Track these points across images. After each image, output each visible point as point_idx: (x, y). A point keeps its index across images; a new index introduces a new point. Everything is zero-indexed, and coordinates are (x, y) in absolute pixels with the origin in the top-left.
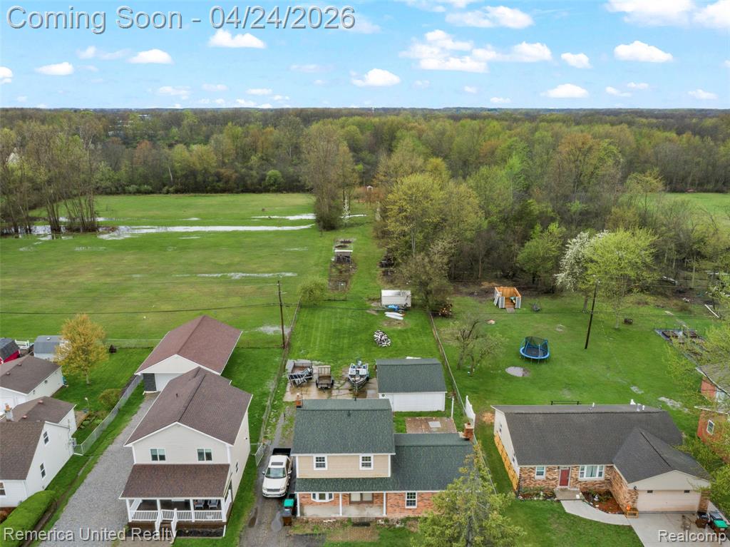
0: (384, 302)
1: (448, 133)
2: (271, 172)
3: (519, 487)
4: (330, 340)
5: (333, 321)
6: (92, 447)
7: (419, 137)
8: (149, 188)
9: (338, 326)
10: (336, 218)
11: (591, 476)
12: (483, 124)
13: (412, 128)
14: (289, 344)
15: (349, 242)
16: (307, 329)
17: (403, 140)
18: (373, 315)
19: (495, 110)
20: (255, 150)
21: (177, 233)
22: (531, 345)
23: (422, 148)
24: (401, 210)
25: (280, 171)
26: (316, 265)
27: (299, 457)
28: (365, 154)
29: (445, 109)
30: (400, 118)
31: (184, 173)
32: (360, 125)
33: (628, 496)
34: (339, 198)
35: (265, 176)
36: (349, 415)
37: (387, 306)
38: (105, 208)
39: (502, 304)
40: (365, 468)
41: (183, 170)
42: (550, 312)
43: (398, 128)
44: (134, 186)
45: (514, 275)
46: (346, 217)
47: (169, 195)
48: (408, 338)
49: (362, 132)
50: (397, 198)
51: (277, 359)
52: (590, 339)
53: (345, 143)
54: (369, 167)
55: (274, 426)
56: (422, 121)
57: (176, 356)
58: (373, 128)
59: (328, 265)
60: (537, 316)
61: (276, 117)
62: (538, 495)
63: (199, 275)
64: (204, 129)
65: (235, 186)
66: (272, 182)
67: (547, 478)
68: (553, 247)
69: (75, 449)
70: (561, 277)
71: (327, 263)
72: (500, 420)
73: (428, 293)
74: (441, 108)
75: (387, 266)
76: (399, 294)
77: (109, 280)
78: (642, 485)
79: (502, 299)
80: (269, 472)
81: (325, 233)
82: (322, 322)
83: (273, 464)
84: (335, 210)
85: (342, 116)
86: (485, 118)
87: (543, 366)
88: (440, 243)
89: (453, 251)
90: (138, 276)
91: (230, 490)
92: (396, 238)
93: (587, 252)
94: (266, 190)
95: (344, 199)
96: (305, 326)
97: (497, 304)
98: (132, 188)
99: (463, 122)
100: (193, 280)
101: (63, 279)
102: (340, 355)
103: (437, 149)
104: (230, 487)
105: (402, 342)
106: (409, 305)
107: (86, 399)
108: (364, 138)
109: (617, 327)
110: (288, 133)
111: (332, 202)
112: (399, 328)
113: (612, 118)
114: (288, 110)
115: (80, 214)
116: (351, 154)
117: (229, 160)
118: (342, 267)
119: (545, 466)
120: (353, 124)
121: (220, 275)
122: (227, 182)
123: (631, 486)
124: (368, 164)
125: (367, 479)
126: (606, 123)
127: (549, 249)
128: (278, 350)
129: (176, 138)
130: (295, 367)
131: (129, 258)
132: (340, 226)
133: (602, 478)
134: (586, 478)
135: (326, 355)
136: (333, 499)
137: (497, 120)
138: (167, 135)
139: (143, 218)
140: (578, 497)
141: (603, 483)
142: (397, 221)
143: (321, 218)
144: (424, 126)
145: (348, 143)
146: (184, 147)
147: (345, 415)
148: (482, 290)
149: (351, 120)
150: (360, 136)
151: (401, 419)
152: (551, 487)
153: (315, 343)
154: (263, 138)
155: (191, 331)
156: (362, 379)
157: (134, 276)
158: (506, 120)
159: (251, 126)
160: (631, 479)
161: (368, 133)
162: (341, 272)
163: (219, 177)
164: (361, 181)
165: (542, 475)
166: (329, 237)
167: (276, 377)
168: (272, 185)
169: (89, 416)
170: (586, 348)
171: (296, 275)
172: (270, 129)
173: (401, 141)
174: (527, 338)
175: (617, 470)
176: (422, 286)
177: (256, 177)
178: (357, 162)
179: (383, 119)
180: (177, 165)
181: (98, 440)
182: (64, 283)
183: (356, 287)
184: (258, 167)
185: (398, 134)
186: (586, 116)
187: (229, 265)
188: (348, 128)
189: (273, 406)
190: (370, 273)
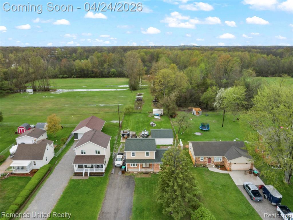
0: (154, 113)
1: (179, 55)
2: (112, 70)
3: (195, 163)
4: (135, 125)
5: (136, 119)
6: (59, 154)
7: (168, 57)
8: (67, 76)
9: (138, 120)
10: (136, 86)
11: (218, 160)
12: (193, 52)
13: (165, 53)
14: (121, 126)
15: (142, 94)
16: (127, 121)
17: (162, 58)
18: (150, 117)
19: (199, 46)
20: (105, 62)
21: (79, 91)
22: (203, 126)
23: (169, 61)
24: (160, 81)
25: (116, 70)
26: (130, 102)
27: (127, 152)
28: (147, 63)
29: (179, 46)
30: (161, 50)
31: (80, 70)
32: (145, 52)
33: (228, 165)
34: (137, 79)
35: (110, 71)
36: (142, 141)
37: (155, 114)
38: (53, 83)
39: (195, 114)
40: (147, 156)
41: (79, 69)
42: (211, 116)
43: (160, 53)
44: (61, 75)
45: (200, 104)
46: (140, 86)
47: (74, 79)
48: (162, 124)
49: (146, 55)
50: (158, 77)
51: (118, 130)
52: (223, 125)
53: (140, 59)
54: (149, 68)
55: (118, 149)
56: (169, 51)
57: (85, 127)
58: (151, 53)
59: (134, 102)
60: (206, 117)
61: (113, 50)
62: (201, 166)
63: (89, 105)
64: (85, 54)
65: (99, 75)
66: (112, 73)
67: (204, 161)
68: (213, 94)
69: (55, 155)
70: (215, 104)
71: (134, 101)
72: (190, 146)
73: (169, 109)
74: (178, 46)
75: (155, 102)
76: (159, 110)
77: (57, 107)
78: (233, 161)
79: (195, 112)
80: (117, 159)
81: (133, 91)
82: (132, 119)
83: (118, 157)
84: (136, 83)
85: (138, 49)
86: (193, 49)
87: (207, 132)
88: (174, 93)
89: (178, 96)
90: (67, 105)
91: (105, 164)
92: (158, 91)
93: (224, 95)
94: (110, 76)
95: (140, 79)
96: (126, 121)
97: (193, 114)
98: (61, 76)
99: (185, 51)
100: (86, 106)
101: (41, 106)
102: (139, 129)
103: (175, 61)
104: (105, 163)
105: (160, 125)
106: (163, 114)
107: (56, 140)
108: (147, 57)
109: (234, 121)
110: (118, 56)
111: (135, 80)
112: (159, 121)
113: (243, 49)
114: (117, 47)
115: (43, 85)
116: (142, 63)
117: (96, 66)
118: (140, 102)
119: (203, 157)
120: (143, 52)
121: (96, 105)
122: (96, 74)
123: (229, 162)
124: (149, 67)
125: (148, 159)
126: (240, 51)
127: (212, 95)
128: (118, 128)
129: (75, 58)
130: (124, 132)
131: (63, 100)
132: (138, 89)
133: (221, 161)
134: (216, 161)
135: (134, 129)
136: (137, 166)
137: (198, 50)
138: (71, 57)
139: (65, 86)
140: (213, 166)
141: (222, 162)
142: (158, 85)
143: (131, 86)
144: (170, 52)
145: (141, 59)
146: (79, 61)
147: (141, 141)
148: (188, 110)
149: (142, 50)
150: (145, 57)
151: (159, 147)
152: (205, 164)
153: (130, 126)
154: (109, 57)
155: (89, 120)
156: (146, 135)
157: (66, 105)
158: (202, 50)
159: (104, 53)
160: (229, 159)
161: (149, 55)
162: (139, 104)
163: (93, 72)
164: (146, 73)
165: (202, 159)
166: (134, 93)
167: (117, 135)
168: (113, 75)
169: (57, 146)
170: (222, 127)
171: (123, 105)
172: (111, 54)
173: (161, 58)
174: (202, 123)
175: (226, 158)
176: (167, 107)
177: (107, 72)
178: (145, 66)
179: (154, 50)
180: (77, 67)
181: (61, 152)
182: (41, 107)
183: (144, 108)
184: (107, 68)
185: (160, 56)
186: (232, 49)
187: (99, 102)
188: (141, 53)
189: (117, 144)
190: (149, 104)
